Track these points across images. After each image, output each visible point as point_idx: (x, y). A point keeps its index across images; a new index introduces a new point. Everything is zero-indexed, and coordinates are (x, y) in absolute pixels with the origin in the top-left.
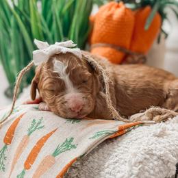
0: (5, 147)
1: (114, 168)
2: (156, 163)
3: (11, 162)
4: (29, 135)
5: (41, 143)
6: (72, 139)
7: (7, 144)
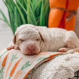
0: (3, 68)
1: (45, 73)
2: (64, 71)
3: (5, 74)
4: (12, 62)
5: (16, 65)
6: (29, 61)
7: (3, 67)
